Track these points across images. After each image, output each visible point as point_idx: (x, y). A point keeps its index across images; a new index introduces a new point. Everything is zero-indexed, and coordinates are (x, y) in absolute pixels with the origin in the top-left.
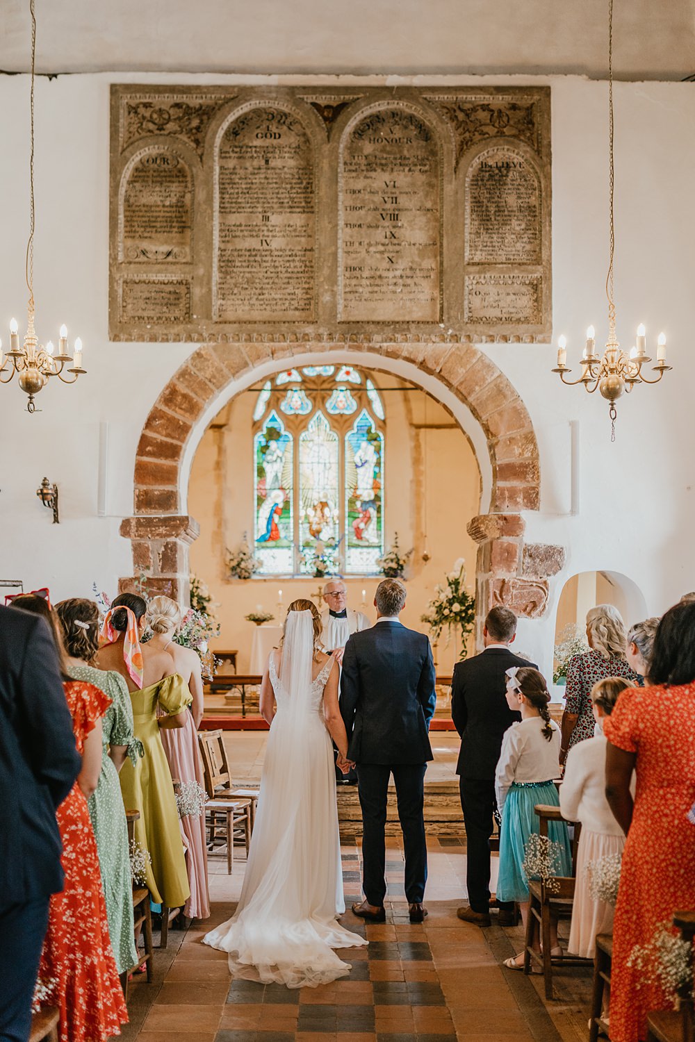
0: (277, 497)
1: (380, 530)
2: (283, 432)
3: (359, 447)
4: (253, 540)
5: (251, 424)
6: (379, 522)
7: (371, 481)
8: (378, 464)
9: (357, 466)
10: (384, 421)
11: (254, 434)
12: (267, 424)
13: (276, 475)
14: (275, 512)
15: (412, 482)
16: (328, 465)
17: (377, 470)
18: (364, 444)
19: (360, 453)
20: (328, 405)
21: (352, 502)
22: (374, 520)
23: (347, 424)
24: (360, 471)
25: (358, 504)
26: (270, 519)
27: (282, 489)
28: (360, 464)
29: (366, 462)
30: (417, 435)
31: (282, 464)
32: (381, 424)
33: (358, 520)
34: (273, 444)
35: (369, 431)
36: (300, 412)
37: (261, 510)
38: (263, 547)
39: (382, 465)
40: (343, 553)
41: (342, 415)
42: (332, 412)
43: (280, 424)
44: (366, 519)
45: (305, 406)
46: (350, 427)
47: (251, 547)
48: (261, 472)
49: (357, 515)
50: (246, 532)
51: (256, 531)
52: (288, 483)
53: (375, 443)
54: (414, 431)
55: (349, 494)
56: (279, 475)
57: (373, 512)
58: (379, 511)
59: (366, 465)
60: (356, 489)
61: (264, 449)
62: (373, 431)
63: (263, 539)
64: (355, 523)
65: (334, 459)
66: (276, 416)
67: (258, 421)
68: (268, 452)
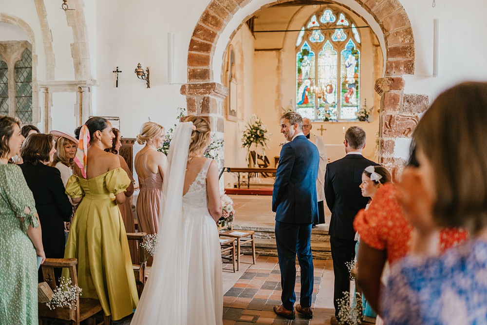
0: (307, 83)
1: (358, 98)
2: (310, 51)
3: (348, 57)
4: (295, 104)
5: (295, 48)
6: (357, 94)
7: (353, 74)
8: (357, 66)
9: (346, 67)
10: (360, 44)
11: (296, 53)
12: (303, 48)
13: (307, 73)
14: (306, 90)
15: (373, 73)
16: (332, 66)
17: (356, 68)
18: (350, 56)
19: (348, 60)
20: (332, 37)
21: (344, 85)
22: (355, 93)
23: (342, 46)
24: (348, 69)
25: (347, 85)
26: (304, 93)
27: (309, 79)
28: (348, 66)
29: (351, 64)
30: (376, 50)
31: (310, 67)
32: (359, 45)
33: (347, 93)
34: (305, 57)
35: (353, 49)
36: (319, 41)
37: (300, 90)
38: (300, 107)
39: (359, 66)
40: (339, 109)
41: (339, 42)
42: (334, 40)
43: (309, 48)
44: (350, 93)
45: (321, 38)
46: (343, 47)
47: (294, 107)
48: (300, 71)
49: (346, 91)
50: (292, 100)
51: (297, 100)
52: (313, 76)
53: (356, 55)
54: (375, 48)
55: (342, 81)
56: (308, 72)
57: (354, 89)
58: (357, 88)
59: (351, 66)
60: (346, 78)
61: (301, 60)
62: (355, 49)
63: (300, 103)
64: (345, 95)
65: (335, 63)
66: (307, 44)
67: (298, 46)
68: (303, 61)
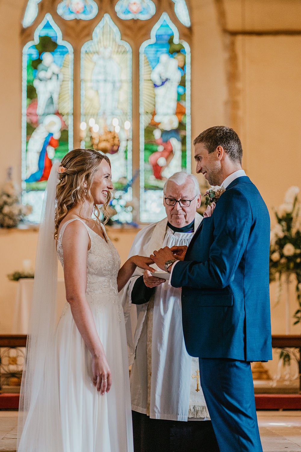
0: (52, 124)
1: (186, 167)
2: (60, 41)
3: (158, 61)
4: (20, 180)
5: (18, 31)
6: (184, 157)
7: (173, 105)
8: (182, 83)
9: (155, 86)
10: (190, 29)
11: (23, 43)
12: (39, 32)
13: (51, 98)
14: (50, 144)
15: (226, 103)
16: (118, 85)
17: (181, 90)
18: (164, 58)
19: (159, 69)
20: (117, 8)
21: (149, 131)
22: (178, 154)
23: (143, 32)
24: (160, 91)
25: (157, 134)
26: (43, 153)
27: (58, 114)
28: (158, 83)
29: (167, 80)
30: (233, 44)
31: (59, 83)
32: (186, 31)
33: (157, 155)
34: (47, 57)
35: (171, 41)
36: (82, 17)
37: (31, 141)
38: (33, 190)
39: (188, 84)
40: (137, 195)
41: (135, 21)
42: (122, 16)
43: (56, 32)
44: (166, 154)
45: (88, 9)
46: (147, 36)
47: (16, 186)
48: (32, 92)
49: (155, 148)
50: (10, 169)
51: (23, 169)
52: (67, 107)
53: (180, 57)
54: (228, 39)
55: (144, 121)
56: (55, 97)
57: (175, 143)
58: (183, 141)
59: (167, 84)
60: (154, 114)
61: (36, 64)
62: (176, 40)
63: (33, 178)
64: (152, 158)
65: (126, 75)
66: (52, 23)
67: (28, 28)
68: (40, 67)
